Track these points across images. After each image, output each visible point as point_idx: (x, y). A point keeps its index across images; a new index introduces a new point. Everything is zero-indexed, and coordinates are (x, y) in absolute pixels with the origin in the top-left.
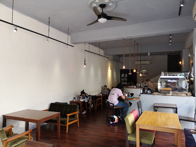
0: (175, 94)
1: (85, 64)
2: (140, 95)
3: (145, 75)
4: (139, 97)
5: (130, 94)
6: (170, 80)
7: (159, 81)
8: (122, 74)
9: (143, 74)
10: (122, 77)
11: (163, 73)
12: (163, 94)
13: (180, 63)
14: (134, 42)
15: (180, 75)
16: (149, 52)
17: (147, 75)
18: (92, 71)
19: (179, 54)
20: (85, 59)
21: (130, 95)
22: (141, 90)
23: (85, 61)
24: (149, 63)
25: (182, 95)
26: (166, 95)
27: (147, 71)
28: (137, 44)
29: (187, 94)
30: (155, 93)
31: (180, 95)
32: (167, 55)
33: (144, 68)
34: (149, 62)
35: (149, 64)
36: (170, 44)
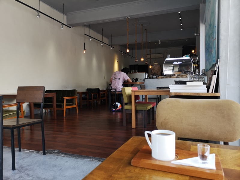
0: (180, 77)
1: (85, 49)
2: (144, 80)
4: (143, 81)
5: (135, 79)
6: (176, 63)
8: (132, 70)
11: (169, 56)
13: (193, 51)
14: (141, 26)
15: (186, 57)
16: (159, 41)
18: (94, 62)
20: (84, 43)
21: (135, 81)
22: (146, 75)
23: (84, 46)
24: (162, 57)
26: (171, 78)
28: (146, 30)
30: (159, 77)
31: (185, 76)
32: (182, 47)
33: (156, 61)
34: (162, 55)
35: (162, 58)
36: (182, 30)
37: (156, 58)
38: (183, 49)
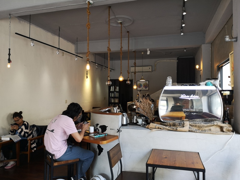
0: (197, 128)
1: (9, 61)
2: (119, 131)
3: (144, 89)
5: (101, 127)
6: (185, 96)
7: (162, 96)
8: (112, 87)
9: (142, 87)
10: (111, 91)
12: (169, 128)
13: (197, 67)
16: (148, 49)
17: (147, 89)
18: (46, 79)
19: (192, 57)
20: (10, 49)
23: (9, 55)
24: (151, 70)
25: (210, 130)
26: (176, 130)
27: (147, 82)
28: (128, 32)
29: (222, 129)
31: (206, 129)
32: (176, 59)
33: (143, 77)
34: (151, 69)
35: (150, 72)
36: (182, 34)
37: (142, 72)
38: (177, 61)
